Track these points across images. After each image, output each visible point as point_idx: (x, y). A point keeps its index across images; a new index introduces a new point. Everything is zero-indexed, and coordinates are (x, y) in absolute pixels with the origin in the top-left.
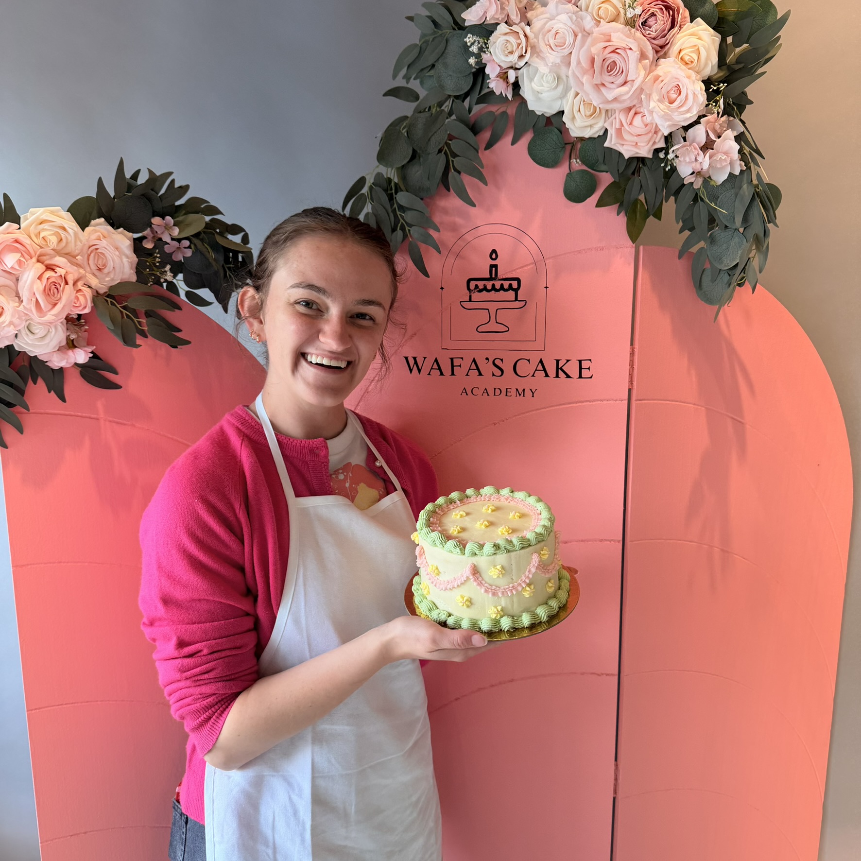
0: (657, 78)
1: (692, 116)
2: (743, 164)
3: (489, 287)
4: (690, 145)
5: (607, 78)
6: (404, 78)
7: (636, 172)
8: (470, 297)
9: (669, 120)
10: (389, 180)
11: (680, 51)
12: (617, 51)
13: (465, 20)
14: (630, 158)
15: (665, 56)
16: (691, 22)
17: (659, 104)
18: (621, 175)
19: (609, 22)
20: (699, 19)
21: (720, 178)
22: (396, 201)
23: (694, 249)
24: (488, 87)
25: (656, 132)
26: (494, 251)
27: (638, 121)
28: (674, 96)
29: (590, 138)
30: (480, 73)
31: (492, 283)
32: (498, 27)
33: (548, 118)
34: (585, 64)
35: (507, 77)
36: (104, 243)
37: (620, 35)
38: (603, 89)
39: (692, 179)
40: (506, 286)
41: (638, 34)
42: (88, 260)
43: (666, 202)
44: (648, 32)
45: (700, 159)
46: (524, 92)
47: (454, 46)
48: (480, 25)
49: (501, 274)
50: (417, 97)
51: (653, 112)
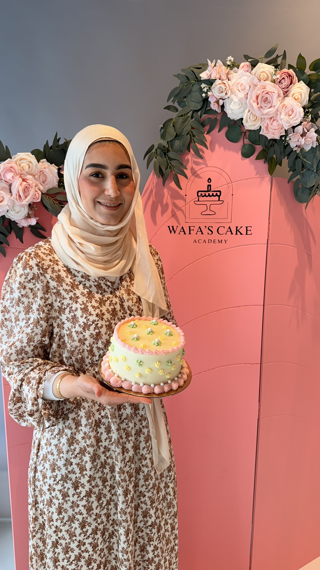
0: (284, 105)
1: (298, 122)
2: (317, 143)
3: (207, 195)
4: (296, 134)
5: (263, 105)
6: (172, 101)
7: (272, 145)
8: (198, 199)
9: (288, 123)
10: (164, 147)
11: (293, 95)
12: (268, 93)
13: (201, 77)
14: (271, 139)
15: (287, 96)
16: (298, 82)
17: (285, 116)
18: (266, 147)
19: (264, 81)
20: (301, 81)
21: (308, 148)
22: (168, 156)
23: (294, 180)
24: (210, 107)
25: (282, 129)
26: (209, 179)
27: (275, 123)
28: (291, 113)
29: (253, 130)
30: (206, 100)
31: (208, 193)
32: (216, 81)
33: (235, 121)
34: (254, 98)
35: (219, 103)
36: (47, 170)
37: (270, 87)
38: (261, 109)
39: (296, 149)
40: (215, 194)
41: (277, 86)
42: (39, 178)
43: (284, 158)
44: (281, 86)
45: (300, 140)
46: (226, 110)
47: (196, 88)
48: (208, 80)
49: (212, 189)
50: (177, 110)
51: (281, 120)
